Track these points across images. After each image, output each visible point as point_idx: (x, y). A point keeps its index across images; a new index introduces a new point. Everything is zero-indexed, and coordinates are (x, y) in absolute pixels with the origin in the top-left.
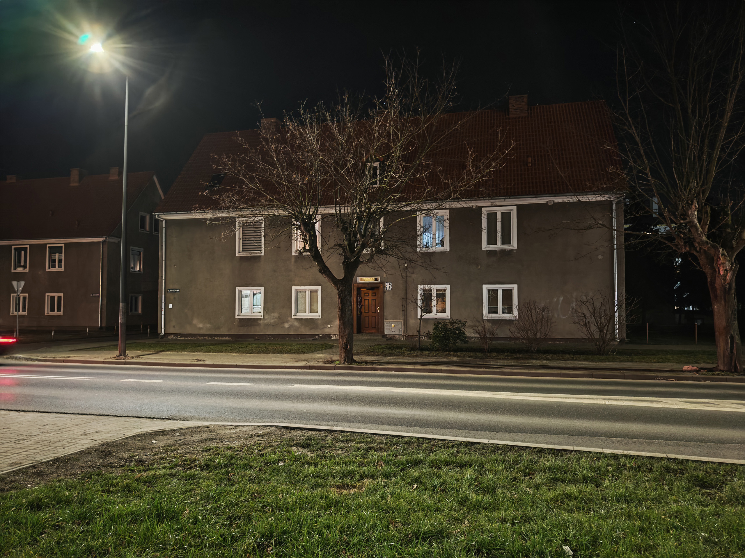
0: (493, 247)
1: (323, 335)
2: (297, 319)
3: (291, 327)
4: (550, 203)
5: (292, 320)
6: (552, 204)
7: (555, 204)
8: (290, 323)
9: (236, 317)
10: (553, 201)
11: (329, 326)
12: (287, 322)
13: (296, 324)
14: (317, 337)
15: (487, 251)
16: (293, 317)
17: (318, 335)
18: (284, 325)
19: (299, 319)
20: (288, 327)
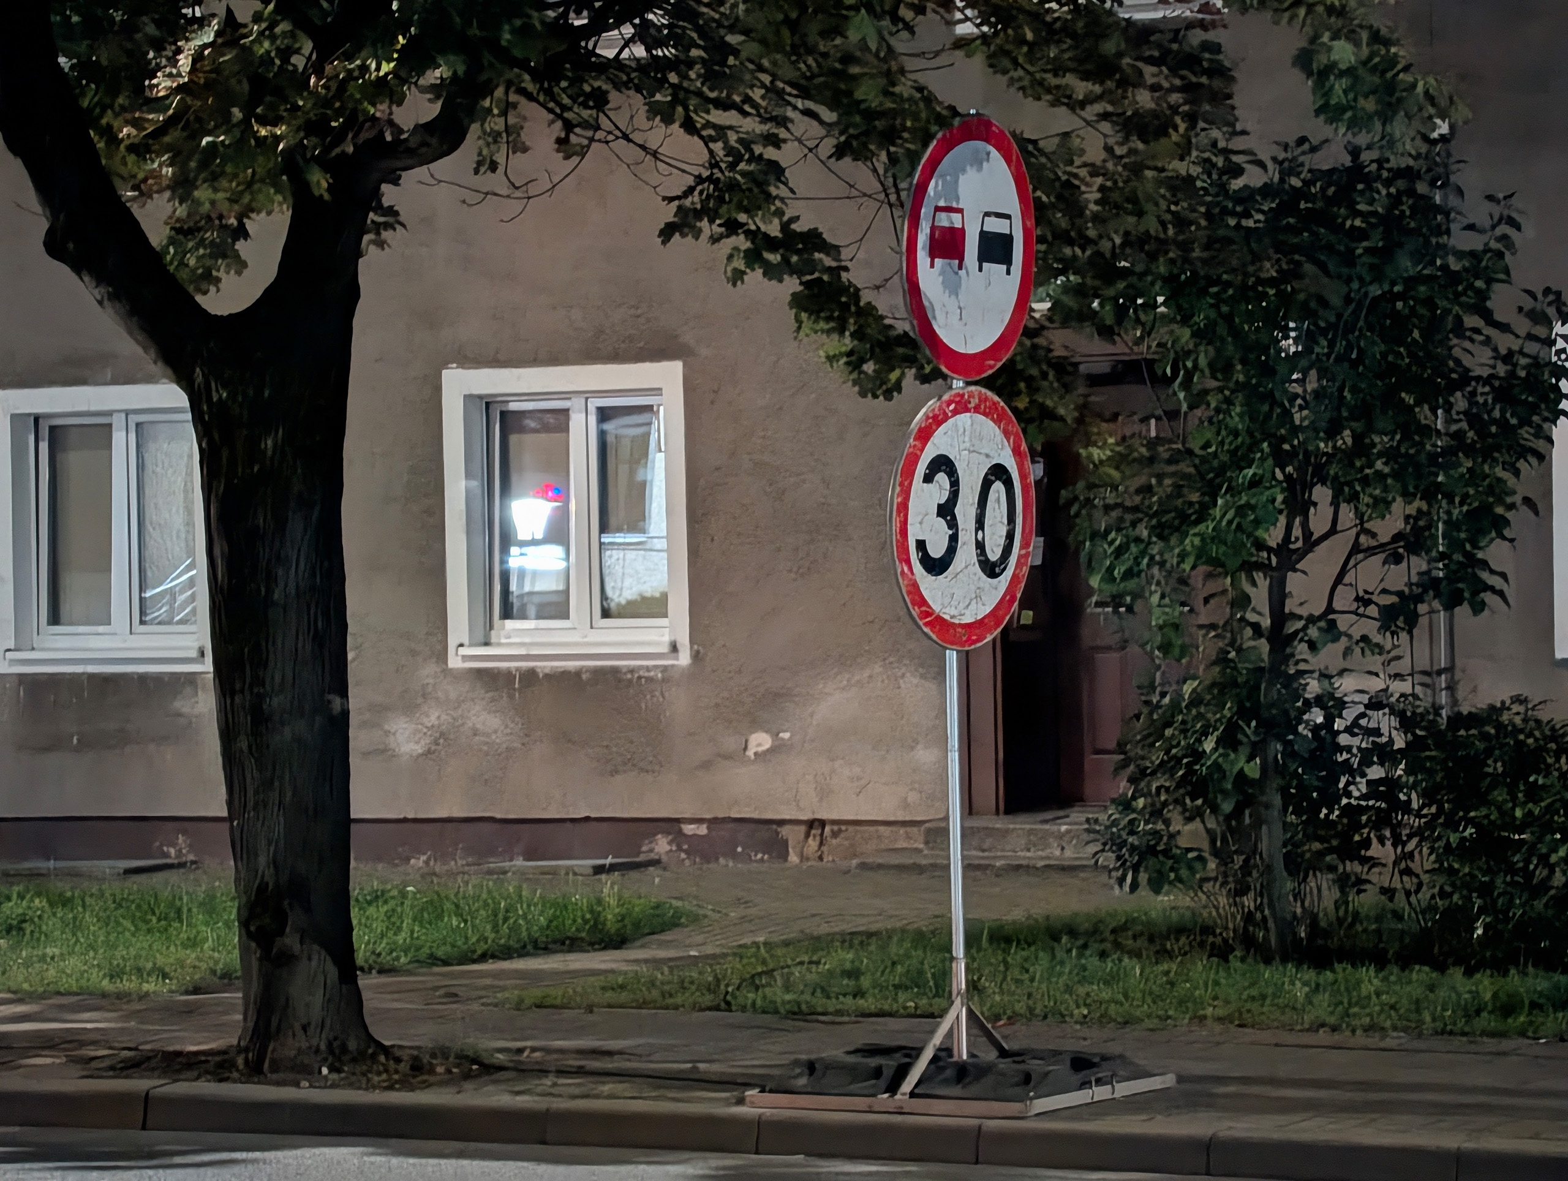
2: (490, 679)
3: (441, 749)
5: (453, 691)
8: (434, 716)
11: (760, 741)
12: (411, 705)
13: (487, 719)
14: (662, 845)
16: (454, 662)
17: (671, 823)
18: (387, 733)
19: (509, 675)
20: (419, 749)
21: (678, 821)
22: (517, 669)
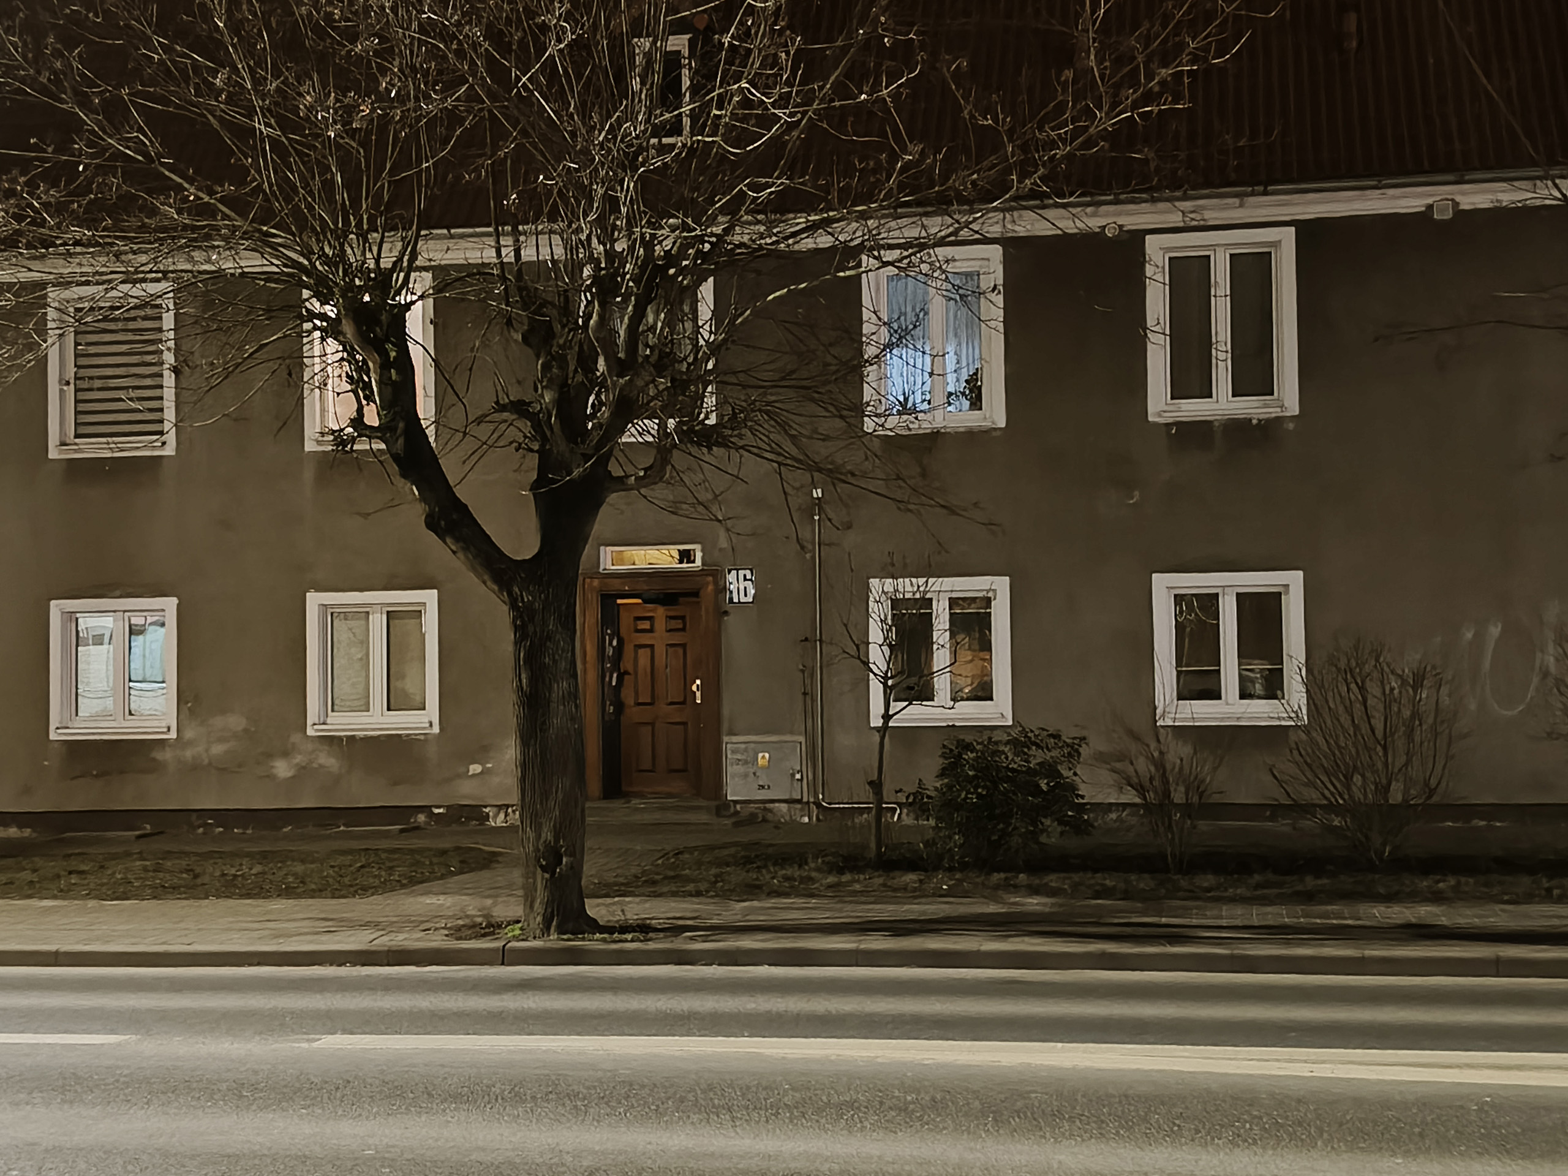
0: (1193, 409)
1: (448, 807)
2: (330, 741)
3: (303, 772)
4: (1442, 211)
5: (310, 746)
6: (1449, 215)
7: (1462, 216)
8: (298, 759)
9: (53, 736)
10: (1456, 204)
11: (475, 768)
12: (286, 754)
13: (328, 761)
14: (421, 818)
15: (1168, 425)
16: (310, 732)
17: (426, 809)
18: (272, 767)
19: (340, 738)
20: (290, 774)
21: (431, 806)
22: (345, 736)
